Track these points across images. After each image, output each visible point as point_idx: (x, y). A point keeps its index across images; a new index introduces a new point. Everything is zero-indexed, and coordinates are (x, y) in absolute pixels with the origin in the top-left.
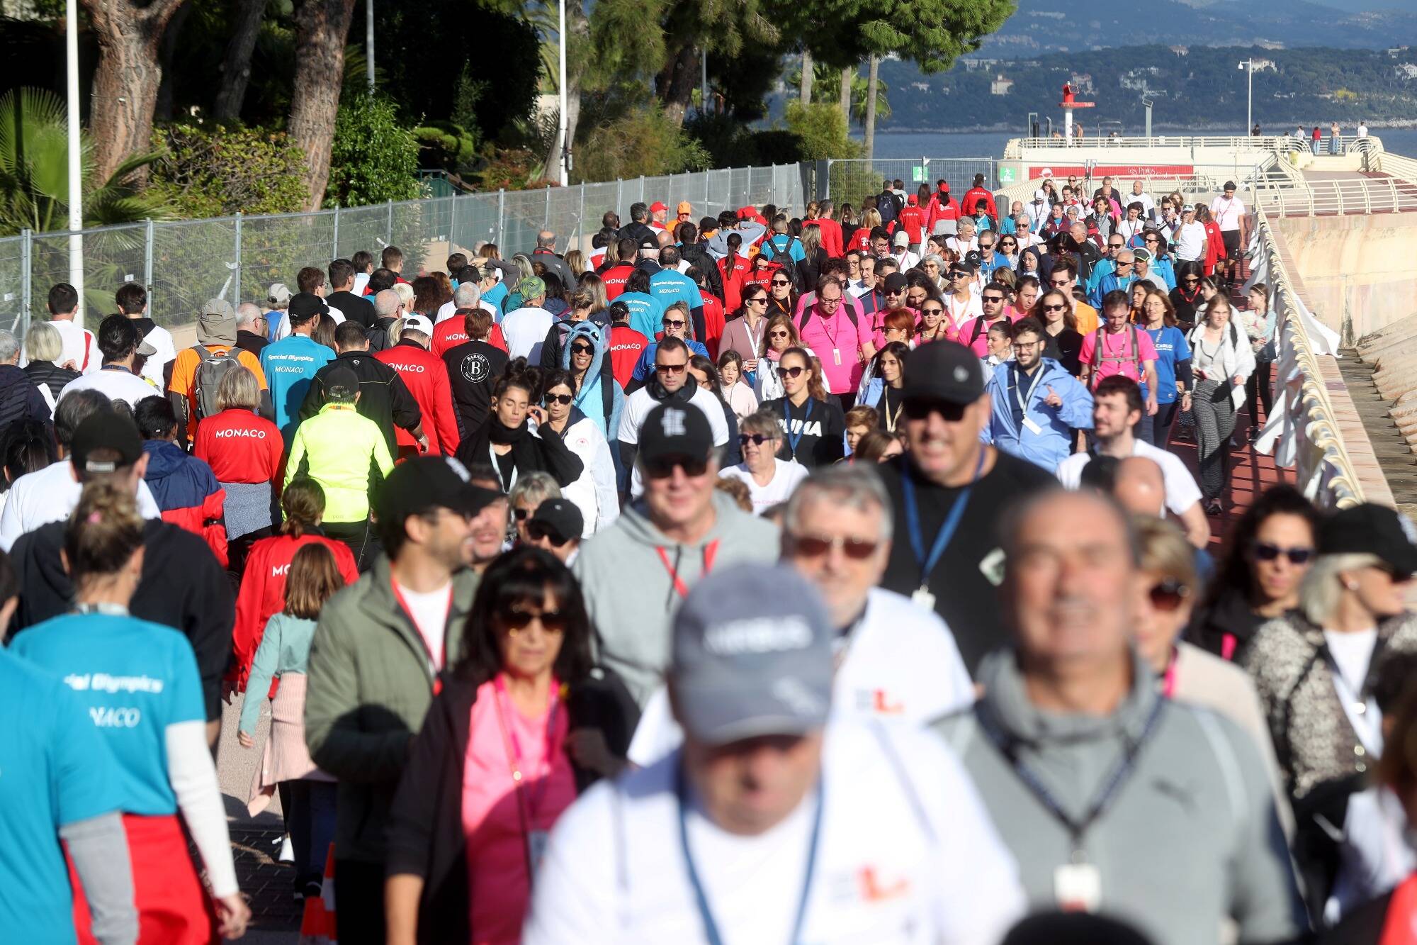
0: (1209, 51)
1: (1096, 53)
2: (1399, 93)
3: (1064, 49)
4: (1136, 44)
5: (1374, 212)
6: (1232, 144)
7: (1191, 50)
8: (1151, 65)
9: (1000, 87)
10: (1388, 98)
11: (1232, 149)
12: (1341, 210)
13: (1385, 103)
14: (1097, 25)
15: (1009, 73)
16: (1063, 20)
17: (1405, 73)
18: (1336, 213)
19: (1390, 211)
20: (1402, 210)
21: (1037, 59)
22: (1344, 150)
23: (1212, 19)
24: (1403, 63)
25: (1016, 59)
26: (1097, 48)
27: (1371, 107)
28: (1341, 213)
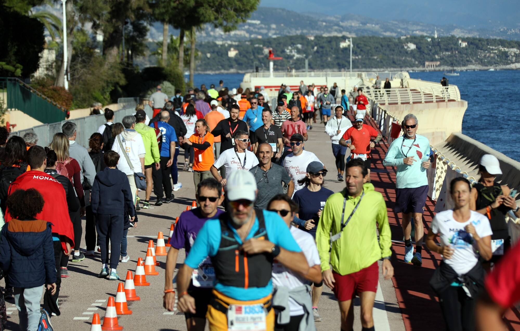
0: (323, 38)
1: (274, 39)
2: (406, 56)
3: (260, 37)
4: (291, 35)
5: (414, 103)
6: (343, 75)
7: (316, 37)
8: (298, 43)
9: (232, 53)
10: (401, 58)
11: (343, 78)
12: (399, 102)
13: (400, 60)
14: (274, 26)
15: (236, 47)
16: (259, 24)
17: (408, 47)
18: (397, 104)
19: (421, 102)
20: (426, 102)
21: (248, 41)
22: (392, 78)
23: (324, 24)
24: (408, 43)
25: (239, 41)
26: (275, 37)
27: (394, 62)
28: (399, 103)
